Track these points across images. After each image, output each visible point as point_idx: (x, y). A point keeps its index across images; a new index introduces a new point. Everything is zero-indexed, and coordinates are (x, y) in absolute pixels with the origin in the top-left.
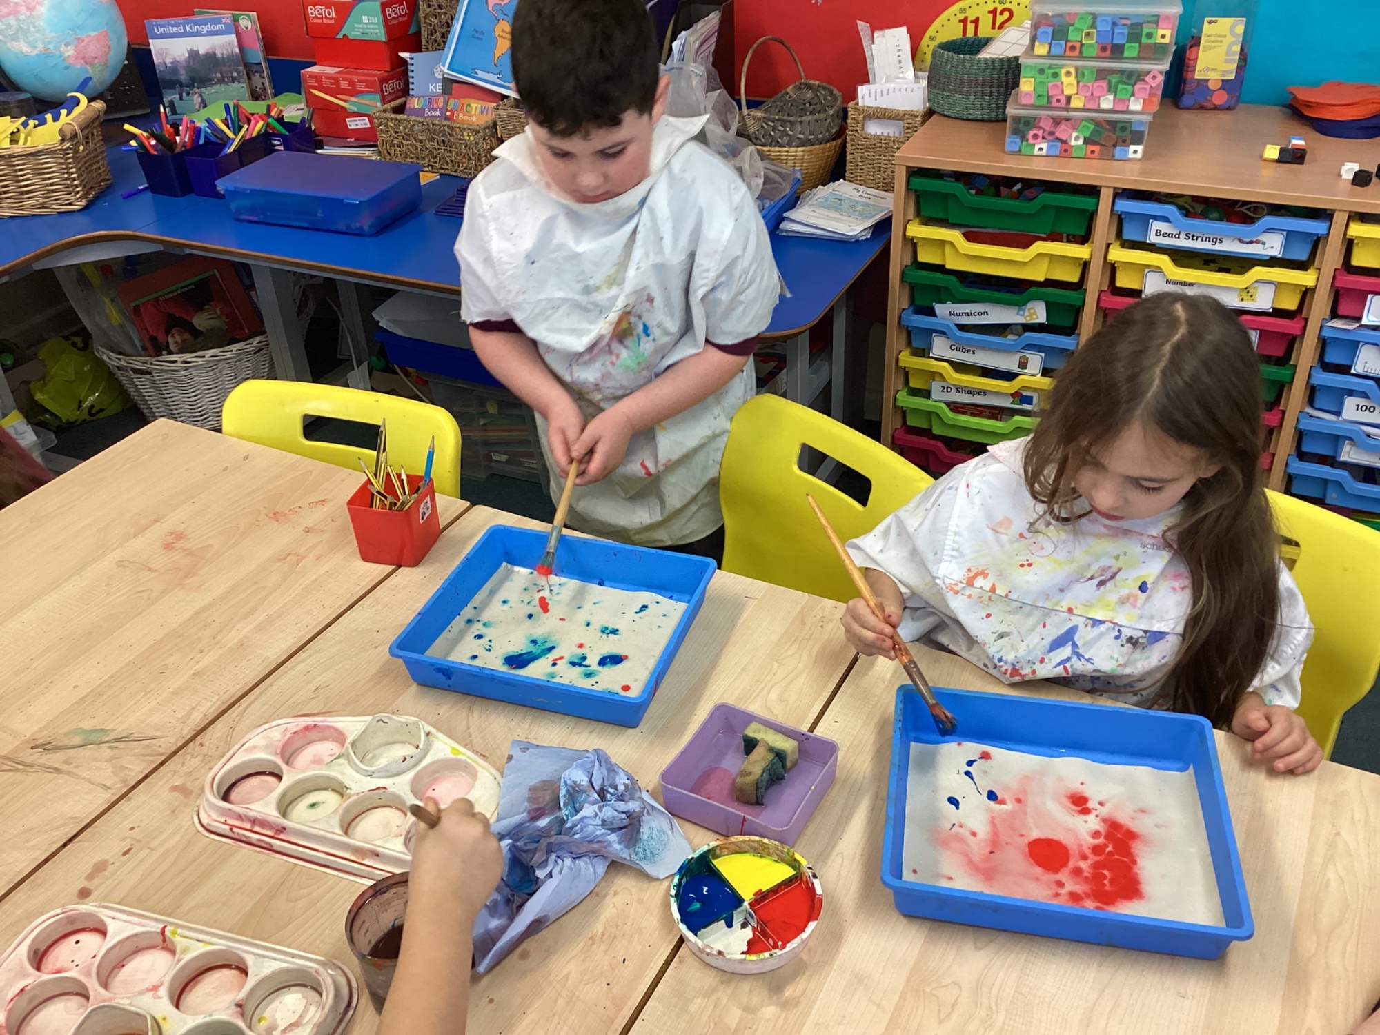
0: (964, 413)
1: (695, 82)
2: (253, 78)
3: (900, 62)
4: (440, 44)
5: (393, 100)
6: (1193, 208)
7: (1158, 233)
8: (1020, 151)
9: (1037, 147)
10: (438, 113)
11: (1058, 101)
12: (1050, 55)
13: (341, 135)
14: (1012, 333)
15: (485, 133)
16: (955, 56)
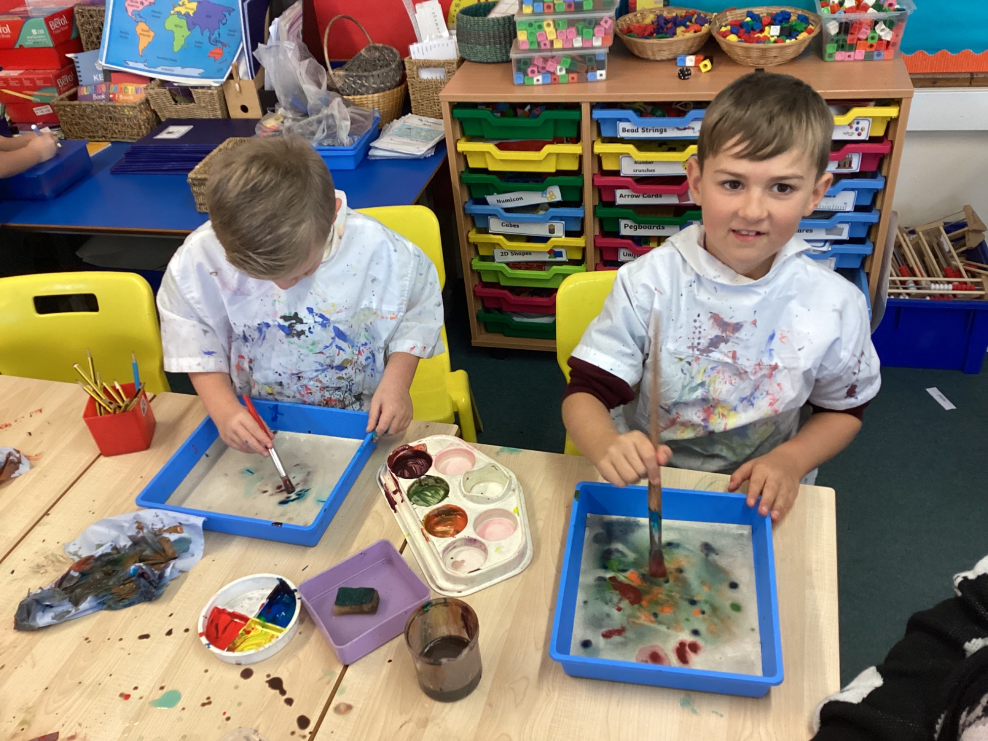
0: (520, 268)
1: (290, 54)
3: (437, 24)
4: (97, 45)
5: (67, 90)
6: (645, 109)
7: (624, 130)
8: (524, 83)
9: (535, 79)
10: (103, 97)
11: (545, 45)
12: (534, 13)
13: (33, 121)
14: (542, 210)
15: (140, 108)
16: (471, 18)
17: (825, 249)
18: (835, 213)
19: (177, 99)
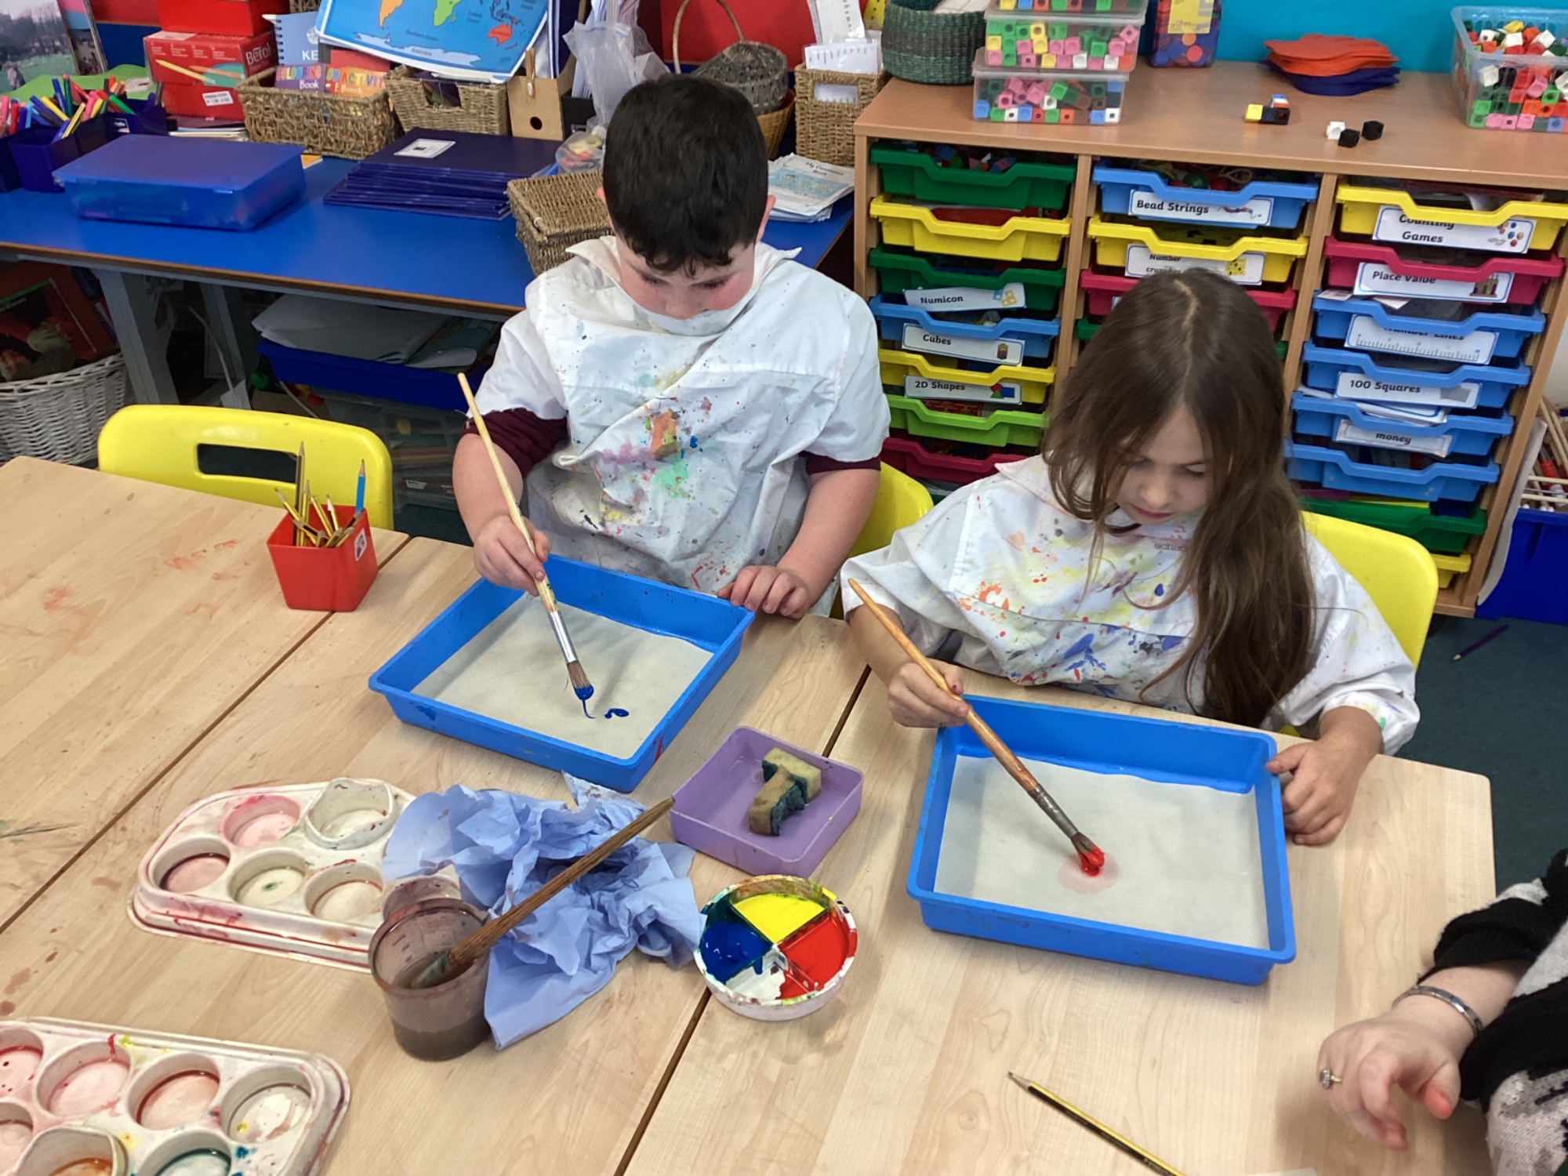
0: (941, 410)
1: (621, 44)
2: (79, 47)
3: (848, 19)
4: (312, 6)
5: (260, 71)
6: (1175, 175)
7: (1140, 204)
8: (989, 118)
9: (1007, 113)
10: (316, 85)
11: (1028, 61)
12: (1017, 10)
13: (198, 114)
14: (989, 320)
15: (375, 108)
16: (911, 12)
17: (1436, 420)
18: (1460, 364)
19: (433, 98)
